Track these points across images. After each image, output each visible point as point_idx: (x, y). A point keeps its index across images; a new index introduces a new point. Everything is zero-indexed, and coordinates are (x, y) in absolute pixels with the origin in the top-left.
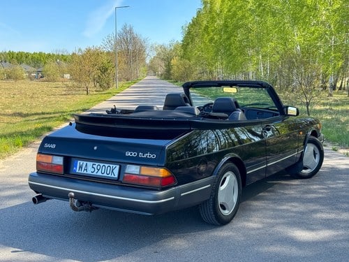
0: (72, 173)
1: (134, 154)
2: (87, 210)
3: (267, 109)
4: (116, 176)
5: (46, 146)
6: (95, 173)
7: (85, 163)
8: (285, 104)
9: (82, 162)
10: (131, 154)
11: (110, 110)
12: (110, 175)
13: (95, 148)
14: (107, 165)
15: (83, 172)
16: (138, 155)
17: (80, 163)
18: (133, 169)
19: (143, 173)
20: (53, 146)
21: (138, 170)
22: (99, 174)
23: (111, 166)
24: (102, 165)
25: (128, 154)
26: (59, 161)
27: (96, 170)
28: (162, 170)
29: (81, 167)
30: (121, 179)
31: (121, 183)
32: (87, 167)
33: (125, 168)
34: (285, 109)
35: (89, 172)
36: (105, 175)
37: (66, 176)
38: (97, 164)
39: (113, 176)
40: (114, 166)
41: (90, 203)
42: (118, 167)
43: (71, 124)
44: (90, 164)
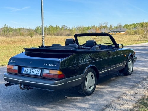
0: (22, 73)
1: (47, 65)
2: (27, 89)
3: (111, 45)
4: (40, 74)
5: (11, 61)
6: (31, 73)
7: (27, 69)
8: (117, 43)
9: (26, 68)
10: (46, 65)
11: (40, 46)
12: (37, 74)
13: (31, 62)
14: (36, 70)
15: (26, 73)
16: (49, 65)
17: (25, 69)
18: (46, 71)
19: (51, 73)
20: (14, 62)
21: (48, 72)
22: (33, 73)
23: (38, 70)
24: (34, 69)
25: (44, 64)
26: (16, 68)
27: (32, 72)
28: (58, 71)
29: (25, 71)
30: (42, 76)
31: (41, 77)
32: (28, 71)
33: (43, 71)
34: (118, 45)
35: (29, 73)
36: (35, 74)
37: (19, 74)
38: (32, 69)
39: (38, 74)
40: (39, 70)
41: (29, 86)
42: (40, 70)
43: (23, 52)
44: (29, 69)
